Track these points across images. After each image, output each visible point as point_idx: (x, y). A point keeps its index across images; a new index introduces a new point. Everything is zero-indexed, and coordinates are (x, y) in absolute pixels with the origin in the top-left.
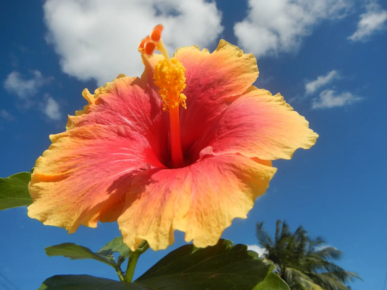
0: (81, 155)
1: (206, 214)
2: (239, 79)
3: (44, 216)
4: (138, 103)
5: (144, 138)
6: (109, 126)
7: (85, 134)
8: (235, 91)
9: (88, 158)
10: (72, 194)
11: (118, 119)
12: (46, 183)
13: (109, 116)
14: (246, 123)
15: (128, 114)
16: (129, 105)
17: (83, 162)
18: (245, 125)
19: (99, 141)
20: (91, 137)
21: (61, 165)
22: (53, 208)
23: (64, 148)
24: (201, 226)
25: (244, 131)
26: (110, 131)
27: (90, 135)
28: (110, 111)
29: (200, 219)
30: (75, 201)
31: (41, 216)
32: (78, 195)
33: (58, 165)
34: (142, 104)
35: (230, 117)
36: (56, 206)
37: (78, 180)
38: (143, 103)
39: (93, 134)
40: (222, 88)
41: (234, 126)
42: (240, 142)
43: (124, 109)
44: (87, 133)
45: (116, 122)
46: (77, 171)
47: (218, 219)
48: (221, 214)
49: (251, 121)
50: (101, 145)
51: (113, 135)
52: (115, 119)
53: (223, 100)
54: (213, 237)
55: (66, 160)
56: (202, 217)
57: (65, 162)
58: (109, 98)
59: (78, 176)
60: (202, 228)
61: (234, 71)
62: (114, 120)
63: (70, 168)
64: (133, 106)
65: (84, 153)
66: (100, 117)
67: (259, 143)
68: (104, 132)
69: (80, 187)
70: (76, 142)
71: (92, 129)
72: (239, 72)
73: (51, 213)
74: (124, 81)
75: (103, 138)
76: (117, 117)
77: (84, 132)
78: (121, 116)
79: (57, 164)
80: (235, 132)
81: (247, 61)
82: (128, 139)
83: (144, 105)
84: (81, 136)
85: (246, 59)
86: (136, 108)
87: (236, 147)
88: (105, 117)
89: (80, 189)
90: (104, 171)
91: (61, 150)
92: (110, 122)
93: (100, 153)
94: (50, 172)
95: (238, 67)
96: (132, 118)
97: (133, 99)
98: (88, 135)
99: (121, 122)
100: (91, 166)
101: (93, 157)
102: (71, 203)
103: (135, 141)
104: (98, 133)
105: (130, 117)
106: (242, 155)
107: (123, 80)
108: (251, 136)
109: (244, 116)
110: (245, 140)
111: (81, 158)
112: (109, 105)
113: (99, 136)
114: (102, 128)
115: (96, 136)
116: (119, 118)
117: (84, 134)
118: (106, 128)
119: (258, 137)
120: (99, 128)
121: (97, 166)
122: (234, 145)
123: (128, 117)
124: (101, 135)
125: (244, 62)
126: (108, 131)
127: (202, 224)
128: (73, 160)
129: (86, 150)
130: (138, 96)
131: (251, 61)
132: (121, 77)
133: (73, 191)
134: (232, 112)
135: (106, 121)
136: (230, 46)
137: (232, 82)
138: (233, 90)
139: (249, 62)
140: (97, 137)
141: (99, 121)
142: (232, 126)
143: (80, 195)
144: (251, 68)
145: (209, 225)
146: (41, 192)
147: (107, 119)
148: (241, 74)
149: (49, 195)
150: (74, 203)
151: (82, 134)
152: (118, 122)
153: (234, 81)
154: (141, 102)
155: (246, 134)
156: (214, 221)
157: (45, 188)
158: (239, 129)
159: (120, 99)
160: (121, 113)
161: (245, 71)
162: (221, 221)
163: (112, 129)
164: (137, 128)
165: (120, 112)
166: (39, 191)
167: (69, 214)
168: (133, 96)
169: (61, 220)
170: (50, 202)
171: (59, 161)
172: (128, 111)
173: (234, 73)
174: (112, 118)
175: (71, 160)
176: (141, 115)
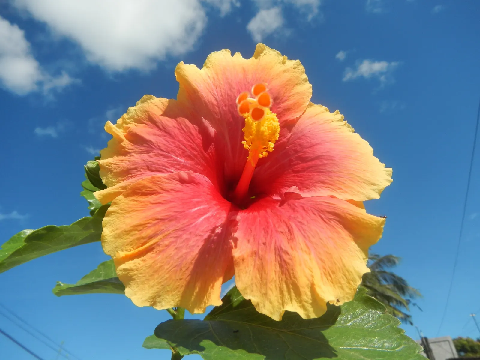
0: (157, 219)
1: (334, 273)
2: (293, 94)
3: (152, 300)
4: (188, 136)
5: (206, 177)
6: (170, 175)
7: (145, 189)
8: (294, 109)
9: (166, 221)
10: (173, 270)
11: (175, 162)
12: (131, 262)
13: (162, 160)
14: (324, 156)
15: (183, 153)
16: (180, 141)
17: (163, 228)
18: (323, 157)
19: (166, 196)
20: (153, 192)
21: (138, 236)
22: (158, 290)
23: (125, 212)
24: (332, 285)
25: (325, 165)
26: (173, 180)
27: (151, 190)
28: (160, 152)
29: (329, 278)
30: (182, 277)
31: (149, 301)
32: (181, 270)
33: (132, 236)
34: (194, 137)
35: (300, 145)
36: (161, 287)
37: (171, 251)
38: (195, 135)
39: (154, 188)
40: (280, 108)
41: (310, 158)
42: (325, 179)
43: (176, 147)
44: (146, 188)
45: (174, 167)
46: (162, 240)
47: (345, 275)
48: (348, 271)
49: (328, 152)
50: (171, 202)
51: (177, 184)
52: (171, 162)
53: (284, 122)
54: (347, 294)
55: (141, 228)
56: (330, 276)
57: (140, 231)
58: (149, 133)
59: (168, 246)
60: (334, 286)
61: (287, 85)
62: (170, 164)
63: (151, 238)
64: (185, 142)
65: (159, 217)
66: (151, 163)
67: (347, 181)
68: (166, 183)
69: (179, 260)
70: (136, 201)
71: (151, 181)
72: (291, 85)
73: (157, 295)
74: (156, 105)
75: (168, 191)
76: (172, 159)
77: (142, 187)
78: (177, 158)
79: (130, 235)
80: (315, 167)
81: (296, 70)
82: (194, 185)
83: (196, 138)
84: (139, 193)
85: (294, 68)
86: (189, 144)
87: (322, 185)
88: (159, 162)
89: (180, 262)
90: (196, 236)
91: (123, 214)
92: (168, 167)
93: (176, 212)
94: (128, 246)
95: (290, 80)
96: (189, 157)
97: (181, 131)
98: (148, 189)
99: (179, 165)
100: (176, 231)
101: (171, 219)
102: (177, 280)
103: (201, 185)
104: (159, 185)
105: (186, 156)
106: (336, 198)
107: (153, 104)
108: (334, 172)
109: (317, 144)
110: (330, 176)
111: (158, 222)
112: (155, 145)
113: (162, 189)
114: (162, 178)
115: (158, 190)
116: (176, 160)
117: (142, 189)
118: (167, 177)
119: (343, 173)
120: (159, 180)
121: (183, 230)
122: (319, 182)
123: (184, 157)
124: (164, 188)
125: (293, 72)
126: (170, 180)
127: (332, 283)
128: (150, 227)
129: (158, 211)
130: (186, 128)
131: (299, 70)
132: (149, 100)
133: (173, 267)
134: (299, 138)
135: (162, 167)
136: (270, 50)
137: (288, 99)
138: (292, 109)
139: (298, 72)
140: (160, 190)
141: (153, 169)
142: (307, 157)
143: (184, 269)
144: (301, 79)
145: (340, 283)
146: (131, 273)
147: (162, 164)
148: (293, 87)
149: (144, 275)
150: (181, 279)
151: (140, 190)
152: (176, 166)
153: (289, 97)
154: (192, 134)
155: (328, 169)
156: (343, 278)
157: (134, 268)
158: (318, 162)
159: (166, 134)
160: (175, 154)
161: (296, 83)
162: (349, 277)
163: (174, 178)
164: (197, 168)
165: (173, 152)
166: (128, 273)
167: (179, 292)
168: (178, 127)
169: (174, 301)
170: (151, 283)
171: (131, 231)
172: (182, 149)
173: (288, 87)
174: (168, 162)
175: (146, 228)
176: (197, 151)
